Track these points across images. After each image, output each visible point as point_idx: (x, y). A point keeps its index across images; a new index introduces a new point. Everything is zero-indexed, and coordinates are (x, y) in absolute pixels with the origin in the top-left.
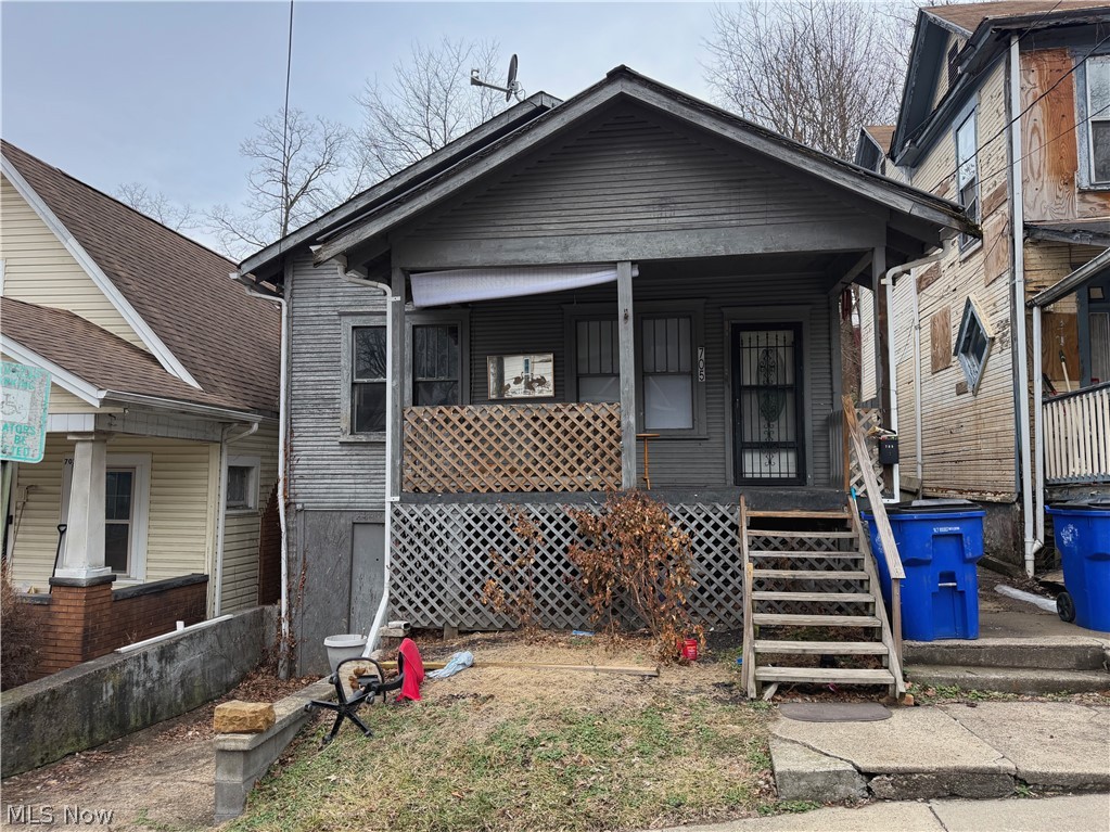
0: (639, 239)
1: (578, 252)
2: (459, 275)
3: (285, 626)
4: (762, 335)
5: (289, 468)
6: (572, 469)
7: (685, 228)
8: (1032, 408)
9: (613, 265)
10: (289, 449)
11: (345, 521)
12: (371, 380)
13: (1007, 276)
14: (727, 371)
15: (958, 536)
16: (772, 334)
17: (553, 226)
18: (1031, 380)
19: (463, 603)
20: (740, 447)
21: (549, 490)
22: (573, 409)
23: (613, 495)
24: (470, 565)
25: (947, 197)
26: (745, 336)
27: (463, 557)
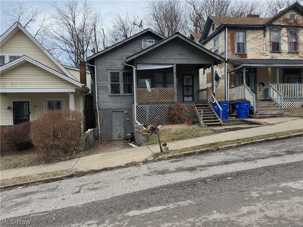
0: (177, 60)
1: (167, 62)
2: (145, 65)
3: (99, 132)
4: (187, 76)
5: (98, 101)
6: (164, 99)
7: (184, 59)
8: (228, 89)
9: (173, 64)
10: (98, 97)
11: (110, 111)
12: (114, 83)
13: (224, 67)
14: (182, 83)
15: (226, 106)
16: (189, 76)
17: (163, 57)
18: (228, 85)
19: (149, 121)
20: (184, 96)
21: (163, 102)
22: (166, 89)
23: (173, 103)
24: (150, 115)
25: (212, 51)
26: (184, 76)
27: (149, 114)
